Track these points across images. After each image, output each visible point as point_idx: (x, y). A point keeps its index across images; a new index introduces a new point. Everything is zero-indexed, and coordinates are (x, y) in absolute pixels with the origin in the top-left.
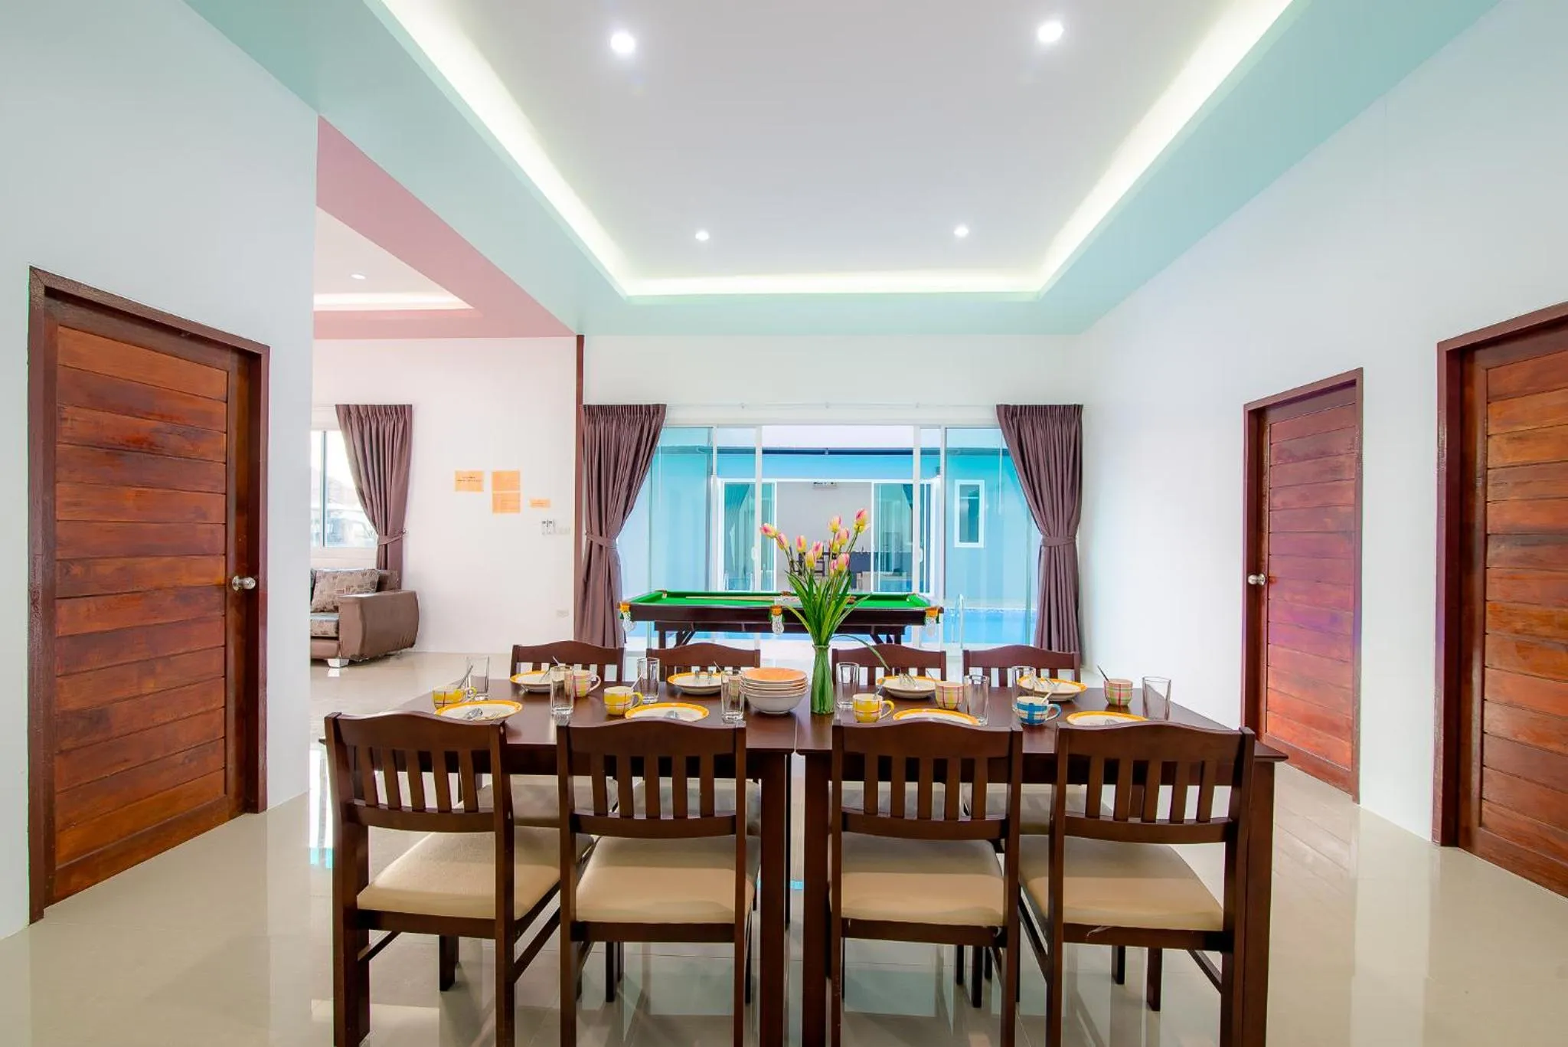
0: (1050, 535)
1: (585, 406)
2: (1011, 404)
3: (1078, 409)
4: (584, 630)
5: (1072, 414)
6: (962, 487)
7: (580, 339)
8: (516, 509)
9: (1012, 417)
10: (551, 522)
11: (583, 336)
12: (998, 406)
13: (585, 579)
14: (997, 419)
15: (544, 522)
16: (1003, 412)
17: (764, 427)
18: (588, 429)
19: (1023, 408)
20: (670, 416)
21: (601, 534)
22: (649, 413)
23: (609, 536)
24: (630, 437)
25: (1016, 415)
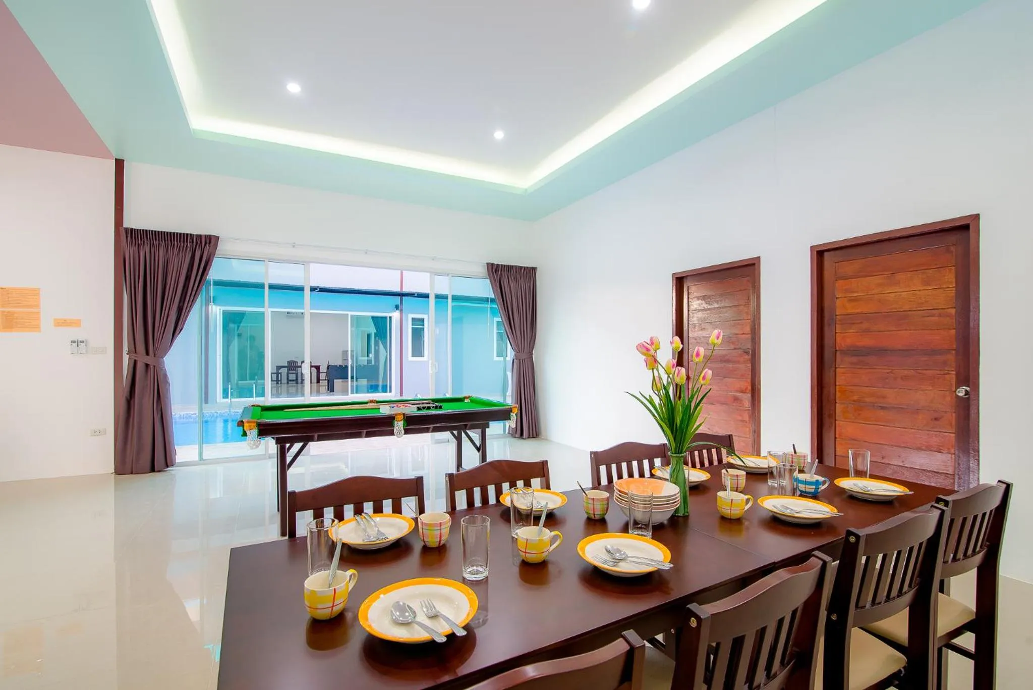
0: (520, 351)
1: (126, 229)
2: (496, 263)
3: (534, 270)
4: (129, 447)
5: (530, 273)
6: (413, 319)
7: (120, 165)
8: (37, 328)
9: (497, 272)
10: (82, 342)
11: (123, 161)
12: (487, 264)
13: (129, 398)
14: (487, 272)
15: (73, 342)
16: (490, 267)
17: (312, 265)
18: (129, 252)
19: (504, 267)
20: (222, 247)
21: (147, 354)
22: (201, 243)
23: (157, 356)
24: (179, 262)
25: (498, 271)
